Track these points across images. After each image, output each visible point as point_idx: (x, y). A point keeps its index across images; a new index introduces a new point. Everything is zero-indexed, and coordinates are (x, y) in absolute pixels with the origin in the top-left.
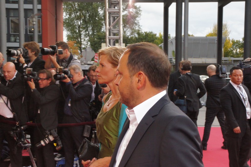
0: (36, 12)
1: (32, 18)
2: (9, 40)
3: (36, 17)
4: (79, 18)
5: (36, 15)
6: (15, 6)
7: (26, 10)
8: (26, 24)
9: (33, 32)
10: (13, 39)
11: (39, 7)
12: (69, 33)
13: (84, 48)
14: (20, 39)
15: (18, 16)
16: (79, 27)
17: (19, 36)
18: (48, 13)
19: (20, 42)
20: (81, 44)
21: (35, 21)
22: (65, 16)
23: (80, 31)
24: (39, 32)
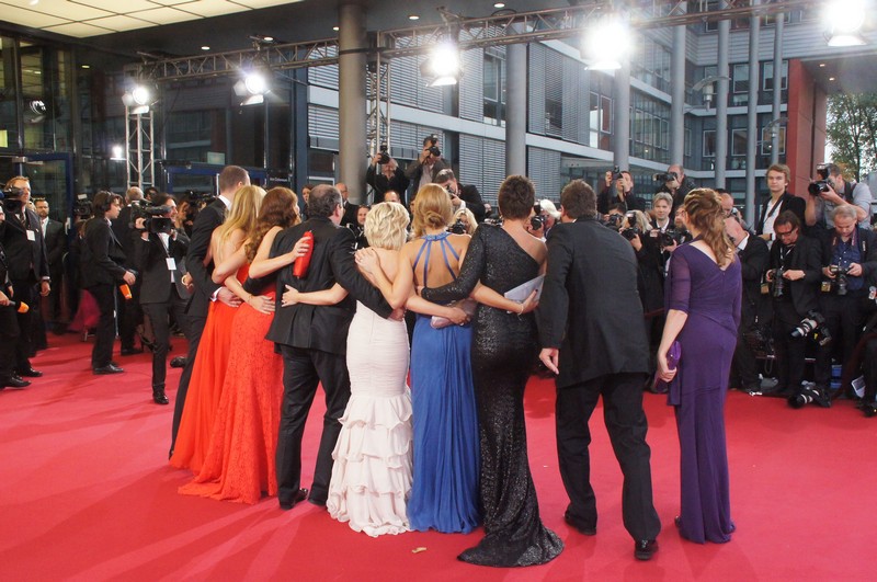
0: (777, 116)
1: (770, 127)
2: (729, 167)
3: (778, 125)
4: (857, 121)
5: (778, 121)
6: (743, 110)
7: (760, 116)
8: (759, 138)
9: (770, 151)
10: (735, 164)
11: (784, 107)
12: (836, 149)
13: (865, 175)
14: (747, 164)
15: (747, 127)
16: (856, 138)
17: (746, 158)
18: (799, 116)
19: (746, 169)
20: (858, 167)
21: (776, 132)
22: (830, 119)
23: (857, 145)
24: (781, 150)
